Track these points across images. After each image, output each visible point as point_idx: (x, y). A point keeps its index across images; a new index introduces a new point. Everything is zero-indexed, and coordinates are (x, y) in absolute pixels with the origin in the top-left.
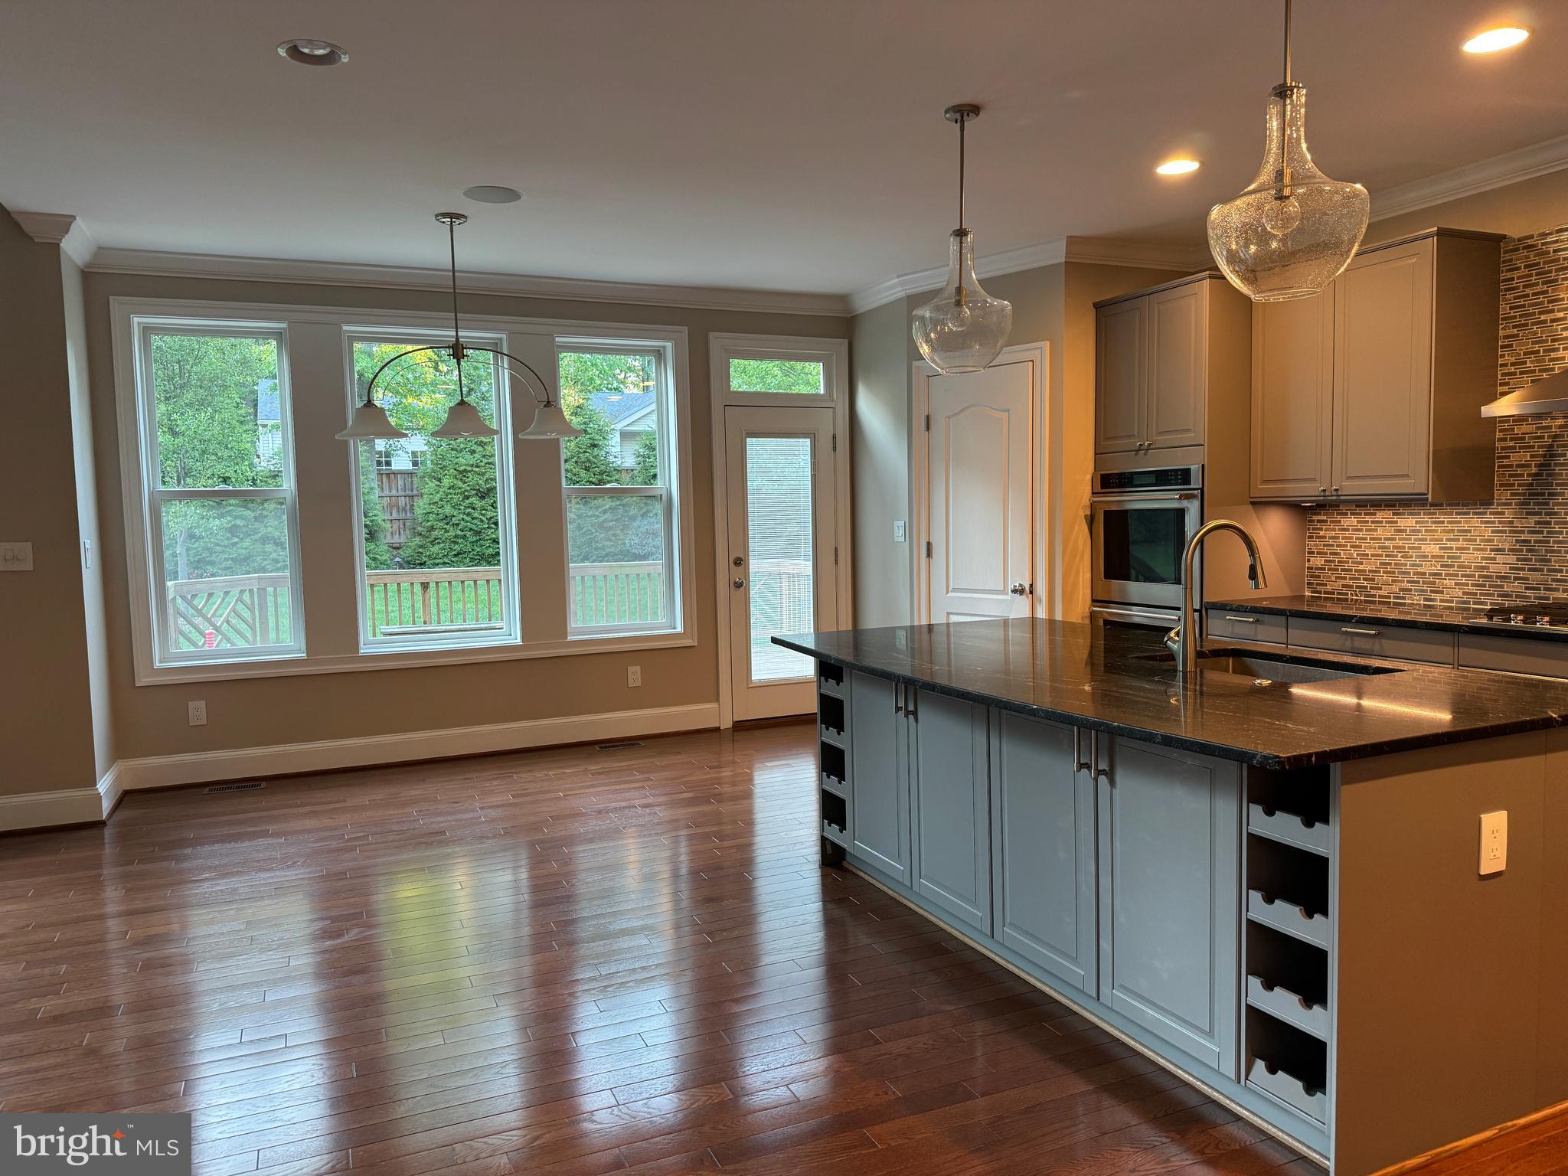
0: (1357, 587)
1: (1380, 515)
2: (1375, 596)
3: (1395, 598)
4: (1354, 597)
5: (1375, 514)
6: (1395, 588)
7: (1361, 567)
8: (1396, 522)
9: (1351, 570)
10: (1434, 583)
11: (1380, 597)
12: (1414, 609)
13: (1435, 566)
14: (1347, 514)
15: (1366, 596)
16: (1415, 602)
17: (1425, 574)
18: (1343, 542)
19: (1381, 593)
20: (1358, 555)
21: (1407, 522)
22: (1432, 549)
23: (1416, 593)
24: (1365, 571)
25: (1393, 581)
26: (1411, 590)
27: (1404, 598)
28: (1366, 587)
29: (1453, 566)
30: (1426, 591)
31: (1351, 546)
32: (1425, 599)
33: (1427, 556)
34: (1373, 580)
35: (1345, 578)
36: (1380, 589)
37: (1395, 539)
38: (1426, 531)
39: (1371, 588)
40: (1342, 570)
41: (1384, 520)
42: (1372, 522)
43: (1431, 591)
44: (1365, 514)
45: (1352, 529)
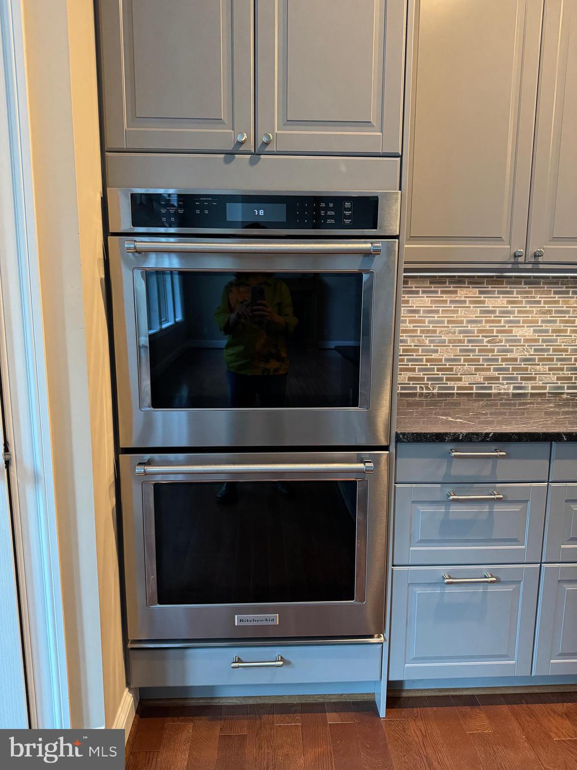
0: (429, 379)
1: (463, 293)
2: (453, 388)
3: (477, 388)
4: (425, 391)
5: (456, 292)
6: (479, 378)
7: (434, 356)
8: (483, 302)
9: (421, 360)
10: (527, 369)
11: (459, 388)
12: (501, 399)
13: (527, 351)
14: (417, 292)
15: (440, 388)
16: (502, 391)
17: (515, 360)
18: (411, 326)
19: (460, 384)
20: (431, 341)
21: (497, 301)
22: (524, 332)
23: (505, 382)
24: (441, 360)
25: (476, 370)
26: (498, 379)
27: (490, 388)
28: (441, 379)
29: (549, 350)
30: (516, 379)
31: (422, 331)
32: (515, 388)
33: (519, 340)
34: (451, 370)
35: (413, 370)
36: (460, 379)
37: (480, 322)
38: (519, 312)
39: (448, 379)
40: (409, 360)
41: (467, 299)
42: (452, 302)
43: (522, 379)
44: (443, 292)
45: (424, 311)
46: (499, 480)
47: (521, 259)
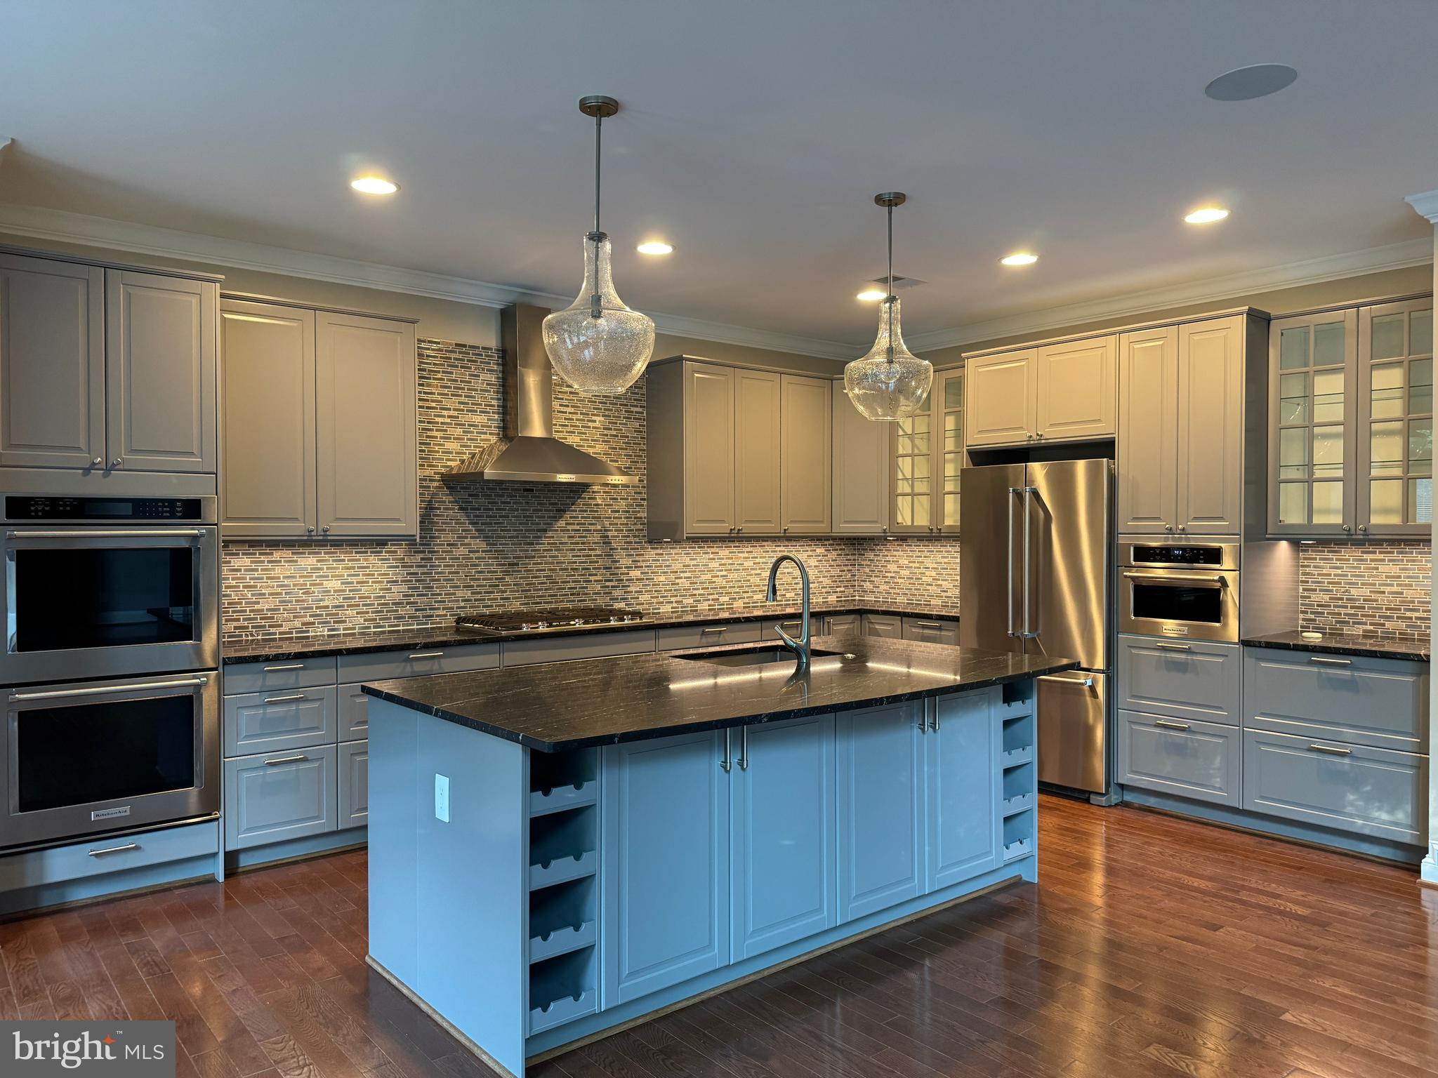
0: (253, 627)
1: (277, 555)
2: (275, 634)
3: (297, 632)
4: (250, 638)
5: (272, 554)
6: (297, 623)
7: (257, 607)
8: (296, 561)
9: (245, 611)
10: (338, 614)
11: (280, 633)
12: (319, 640)
13: (337, 599)
14: (238, 554)
15: (263, 635)
16: (318, 634)
17: (328, 607)
18: (234, 583)
19: (281, 630)
20: (252, 595)
21: (308, 561)
22: (334, 584)
23: (320, 626)
24: (263, 610)
25: (294, 617)
26: (314, 623)
27: (308, 632)
28: (265, 626)
29: (355, 598)
30: (330, 622)
31: (244, 587)
32: (329, 630)
33: (330, 591)
34: (273, 618)
35: (238, 620)
36: (281, 626)
37: (295, 577)
38: (328, 568)
39: (270, 626)
40: (233, 612)
41: (283, 559)
42: (269, 562)
43: (335, 622)
44: (260, 554)
45: (244, 569)
46: (301, 685)
47: (313, 533)
